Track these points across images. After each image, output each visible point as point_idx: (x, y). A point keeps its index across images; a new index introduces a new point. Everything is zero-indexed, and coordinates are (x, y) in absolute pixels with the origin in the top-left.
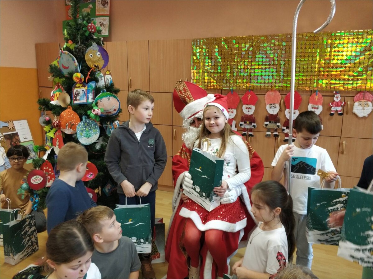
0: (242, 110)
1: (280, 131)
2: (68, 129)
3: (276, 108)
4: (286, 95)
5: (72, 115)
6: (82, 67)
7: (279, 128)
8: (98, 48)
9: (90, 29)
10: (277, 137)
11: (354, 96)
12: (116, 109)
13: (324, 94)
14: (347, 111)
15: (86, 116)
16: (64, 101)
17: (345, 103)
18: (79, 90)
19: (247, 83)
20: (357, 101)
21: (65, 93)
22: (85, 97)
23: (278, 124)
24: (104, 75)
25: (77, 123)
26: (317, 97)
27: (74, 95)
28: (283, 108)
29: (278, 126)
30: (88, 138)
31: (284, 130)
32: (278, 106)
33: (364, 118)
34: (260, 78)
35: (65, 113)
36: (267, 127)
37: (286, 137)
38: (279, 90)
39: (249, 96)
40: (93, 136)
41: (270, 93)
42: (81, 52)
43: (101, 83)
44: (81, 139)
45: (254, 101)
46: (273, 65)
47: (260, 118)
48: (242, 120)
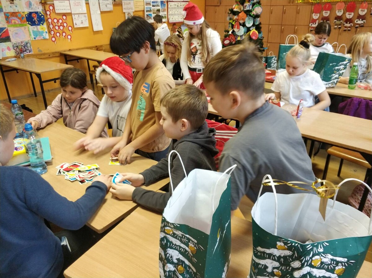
0: (322, 14)
2: (242, 21)
4: (347, 4)
5: (244, 15)
7: (342, 23)
12: (260, 12)
13: (369, 3)
15: (249, 15)
16: (240, 9)
18: (247, 4)
21: (241, 6)
22: (249, 7)
25: (245, 18)
26: (365, 5)
28: (345, 12)
31: (344, 24)
35: (241, 14)
36: (335, 23)
37: (345, 28)
38: (344, 2)
41: (339, 4)
43: (255, 1)
44: (247, 25)
47: (332, 18)
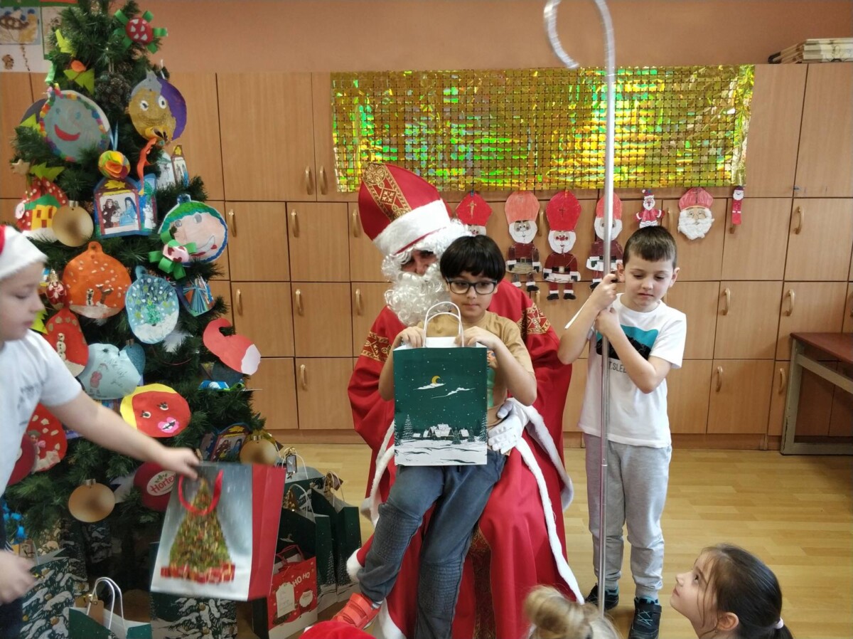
1: (539, 279)
2: (95, 305)
3: (529, 231)
4: (549, 200)
5: (104, 267)
6: (119, 136)
7: (538, 271)
8: (160, 86)
9: (134, 34)
10: (532, 292)
11: (679, 199)
12: (216, 244)
13: (624, 196)
15: (143, 268)
16: (72, 228)
17: (663, 212)
18: (114, 196)
19: (466, 176)
20: (684, 207)
21: (74, 205)
22: (136, 217)
23: (535, 264)
24: (171, 158)
25: (120, 288)
27: (103, 212)
28: (544, 230)
29: (537, 268)
30: (154, 325)
31: (546, 275)
33: (699, 240)
35: (81, 262)
36: (512, 272)
37: (553, 290)
38: (534, 191)
39: (472, 205)
40: (164, 318)
41: (516, 197)
42: (118, 94)
43: (167, 179)
44: (139, 329)
45: (482, 217)
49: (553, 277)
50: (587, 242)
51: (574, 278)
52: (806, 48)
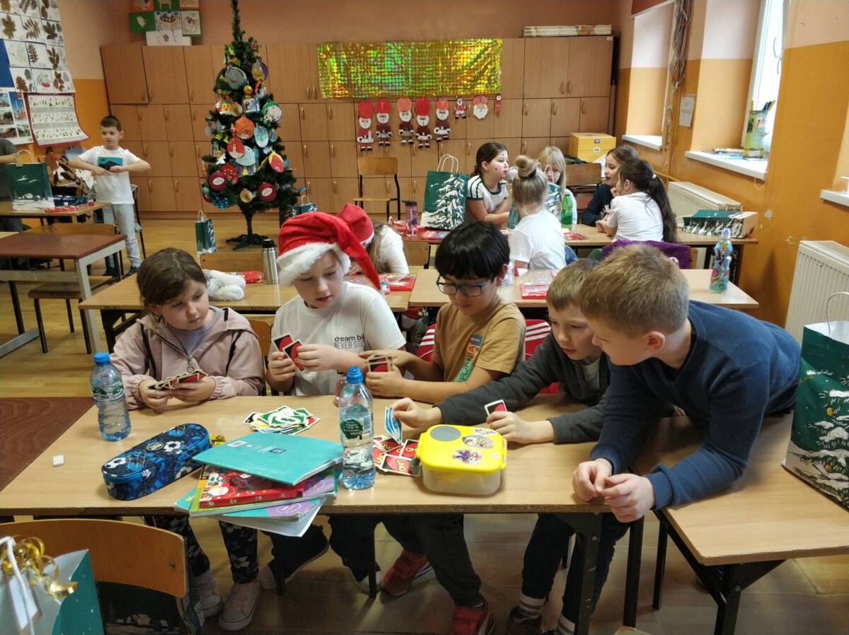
0: (377, 119)
1: (415, 139)
2: (246, 135)
3: (408, 115)
4: (416, 101)
5: (247, 123)
6: (249, 81)
7: (413, 135)
8: (260, 64)
9: (252, 47)
10: (412, 145)
11: (473, 100)
12: (279, 116)
13: (449, 99)
14: (468, 115)
15: (258, 123)
16: (236, 111)
17: (466, 107)
19: (378, 90)
20: (475, 104)
21: (237, 103)
22: (255, 107)
23: (412, 131)
24: (264, 87)
25: (252, 129)
26: (443, 102)
27: (245, 105)
28: (415, 115)
29: (412, 133)
30: (262, 142)
31: (417, 137)
32: (410, 113)
33: (482, 119)
34: (390, 85)
35: (240, 121)
36: (402, 135)
37: (420, 143)
38: (410, 97)
39: (382, 104)
40: (264, 140)
41: (401, 100)
42: (248, 67)
44: (258, 143)
45: (387, 109)
46: (402, 72)
47: (395, 126)
48: (378, 129)
49: (420, 137)
50: (434, 121)
51: (429, 137)
52: (525, 30)
